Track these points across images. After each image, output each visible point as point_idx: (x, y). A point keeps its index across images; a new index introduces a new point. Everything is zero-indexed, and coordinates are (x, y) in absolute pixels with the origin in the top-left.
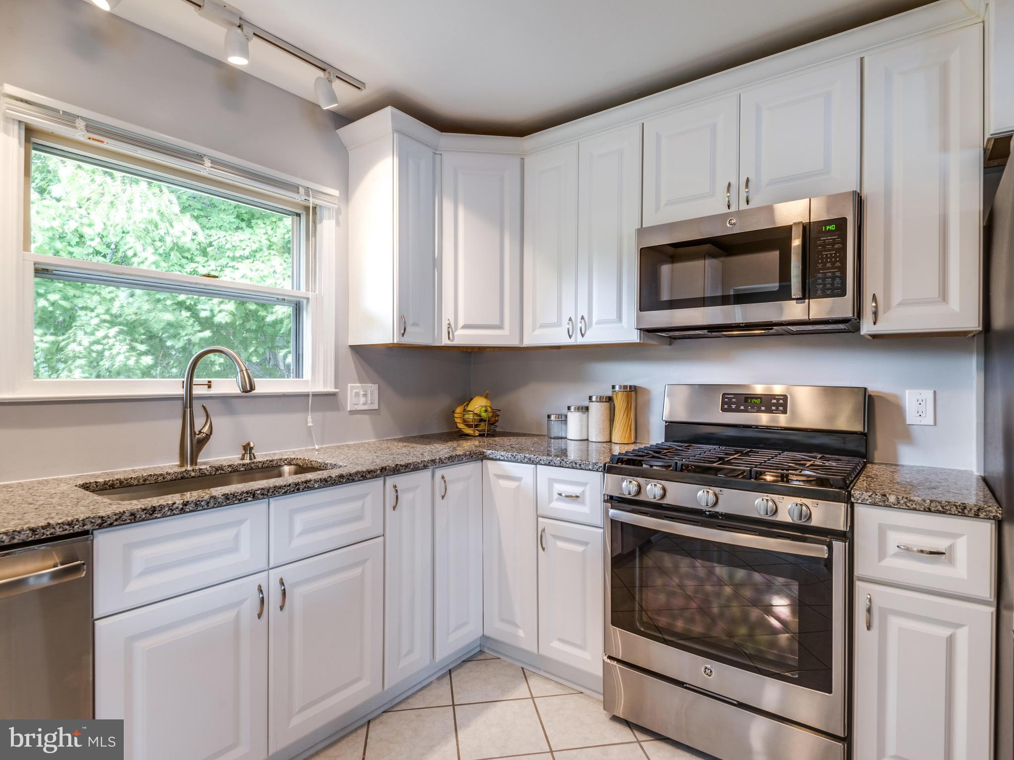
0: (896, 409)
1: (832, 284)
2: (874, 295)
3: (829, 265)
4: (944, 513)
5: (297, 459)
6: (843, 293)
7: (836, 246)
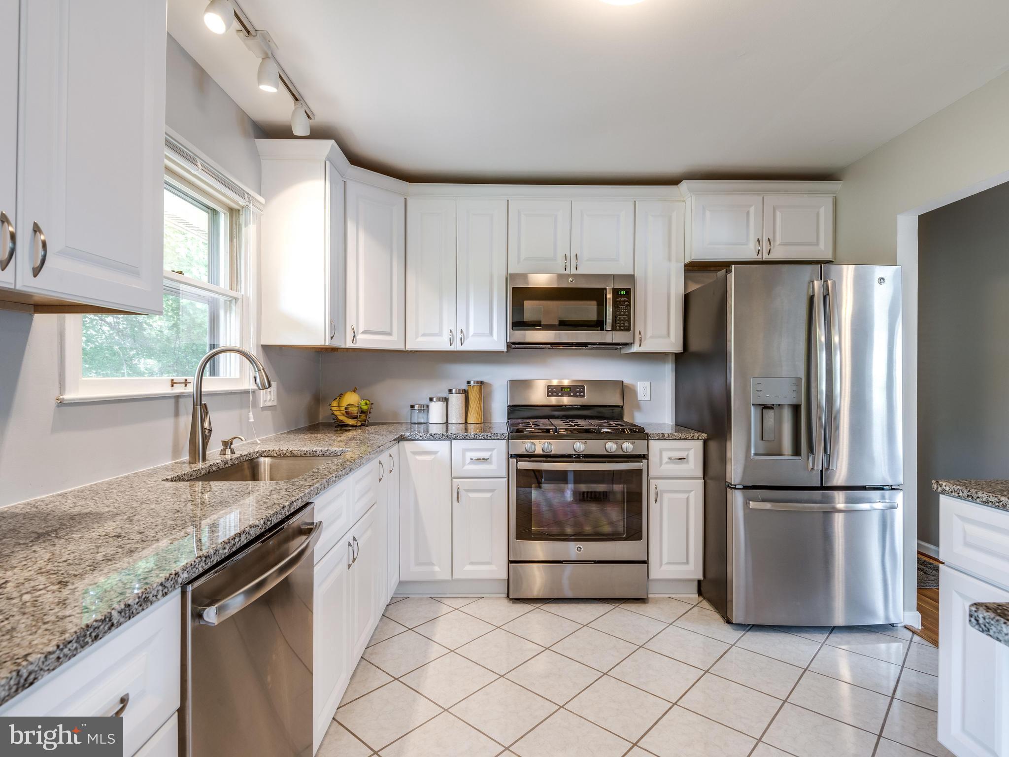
0: (634, 392)
1: (624, 324)
2: (640, 331)
3: (622, 313)
4: (686, 439)
5: (269, 450)
6: (629, 330)
7: (626, 303)
